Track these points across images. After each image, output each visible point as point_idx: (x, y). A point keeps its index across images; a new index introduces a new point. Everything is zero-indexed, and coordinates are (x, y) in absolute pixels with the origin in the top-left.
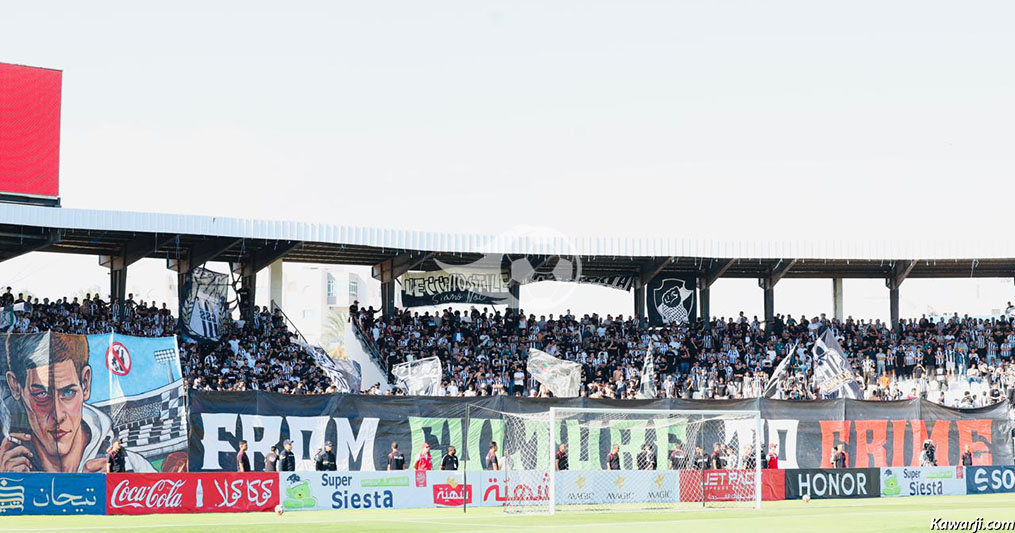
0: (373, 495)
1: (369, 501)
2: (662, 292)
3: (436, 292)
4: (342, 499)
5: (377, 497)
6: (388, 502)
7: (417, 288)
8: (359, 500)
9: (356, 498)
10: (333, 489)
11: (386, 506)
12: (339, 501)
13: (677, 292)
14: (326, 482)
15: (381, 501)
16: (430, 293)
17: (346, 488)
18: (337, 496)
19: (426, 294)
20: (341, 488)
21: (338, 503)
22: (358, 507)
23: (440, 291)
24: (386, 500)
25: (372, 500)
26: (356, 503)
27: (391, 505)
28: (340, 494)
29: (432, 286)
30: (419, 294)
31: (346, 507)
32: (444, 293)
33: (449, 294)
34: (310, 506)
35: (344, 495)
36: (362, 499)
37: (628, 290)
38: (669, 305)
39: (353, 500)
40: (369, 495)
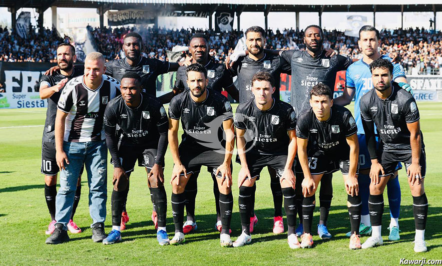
0: (36, 102)
1: (34, 105)
2: (221, 18)
3: (122, 19)
4: (22, 103)
5: (37, 102)
6: (42, 105)
7: (114, 18)
8: (29, 104)
9: (28, 103)
10: (18, 100)
11: (41, 106)
12: (21, 105)
13: (227, 18)
14: (14, 97)
15: (39, 105)
16: (120, 20)
17: (23, 99)
18: (20, 103)
19: (118, 20)
20: (21, 99)
21: (20, 105)
22: (29, 107)
23: (124, 19)
24: (41, 104)
25: (35, 104)
26: (28, 106)
27: (44, 106)
28: (21, 101)
29: (121, 17)
30: (116, 20)
31: (24, 107)
32: (126, 20)
33: (128, 20)
34: (7, 107)
35: (23, 102)
36: (31, 103)
37: (206, 17)
38: (224, 24)
39: (27, 104)
40: (34, 102)
